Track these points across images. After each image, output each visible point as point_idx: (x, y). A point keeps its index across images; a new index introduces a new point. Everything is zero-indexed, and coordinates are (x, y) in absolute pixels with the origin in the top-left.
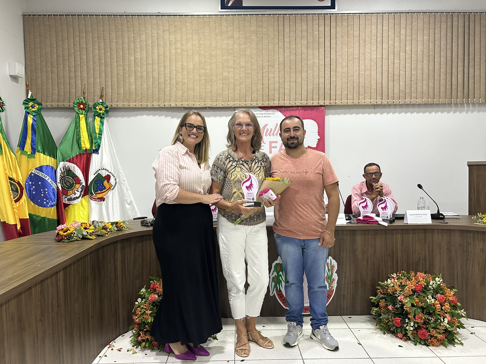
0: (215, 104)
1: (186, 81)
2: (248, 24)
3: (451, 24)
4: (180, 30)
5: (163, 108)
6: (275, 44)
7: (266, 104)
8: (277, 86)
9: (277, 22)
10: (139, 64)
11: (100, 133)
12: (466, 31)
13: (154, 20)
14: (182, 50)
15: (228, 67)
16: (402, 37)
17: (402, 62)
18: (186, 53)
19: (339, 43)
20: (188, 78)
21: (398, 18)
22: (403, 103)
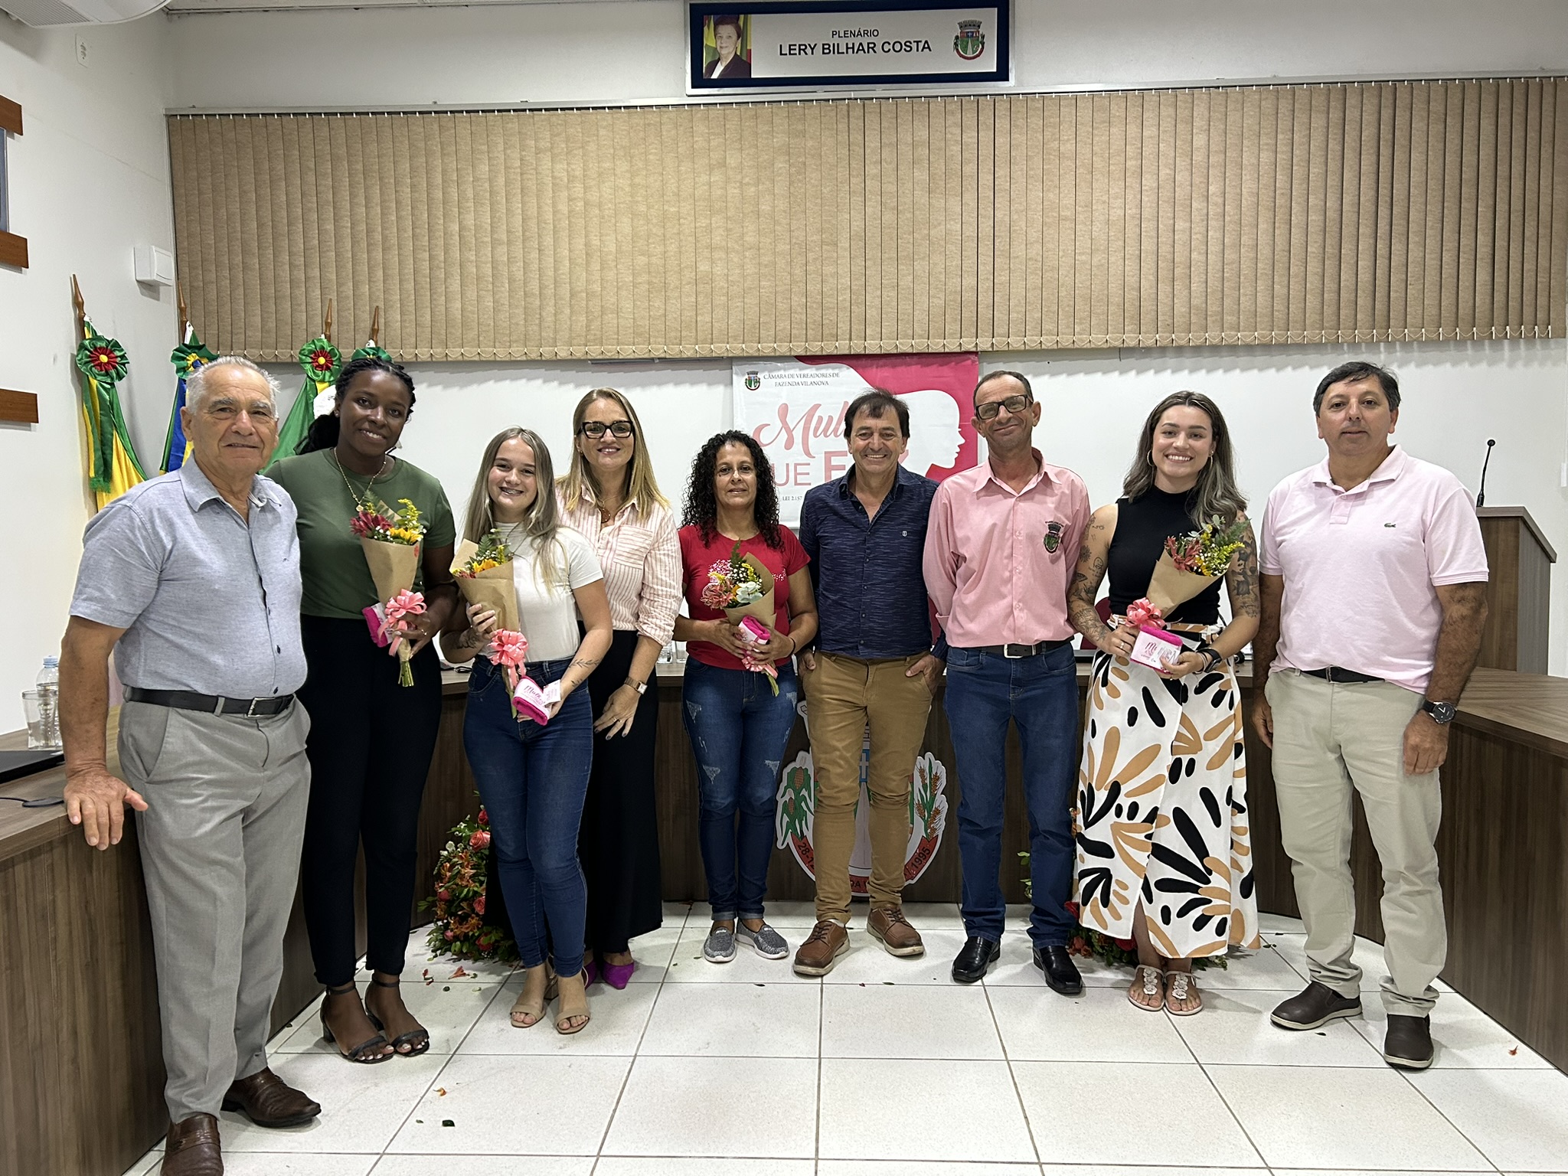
0: (677, 348)
1: (597, 287)
2: (766, 128)
3: (1342, 115)
4: (583, 147)
5: (538, 361)
6: (841, 183)
7: (815, 349)
8: (845, 300)
9: (846, 121)
10: (471, 243)
12: (1385, 134)
13: (513, 122)
14: (586, 203)
15: (711, 248)
16: (1199, 157)
17: (1199, 228)
18: (597, 212)
19: (1018, 173)
20: (602, 279)
21: (1186, 102)
22: (1198, 342)
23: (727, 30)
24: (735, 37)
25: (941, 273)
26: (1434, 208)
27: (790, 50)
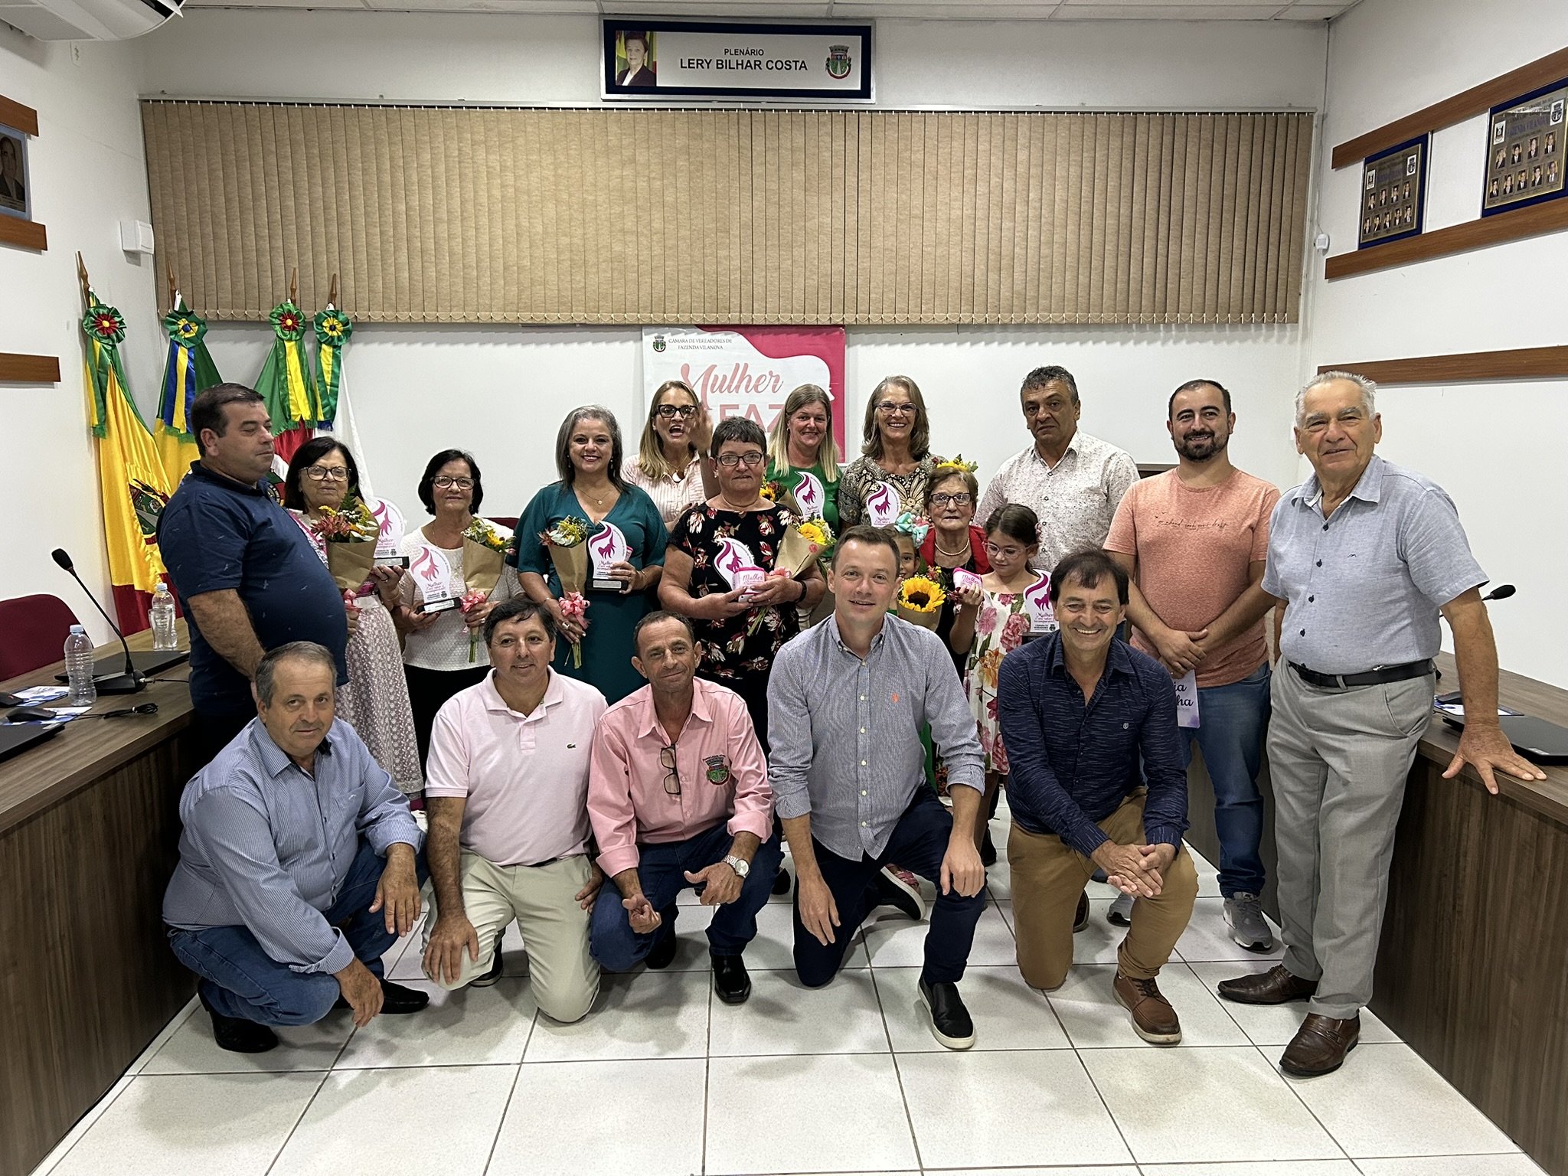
0: (595, 315)
1: (526, 263)
2: (669, 131)
3: (1133, 139)
4: (513, 141)
5: (475, 323)
6: (732, 180)
7: (711, 319)
8: (736, 279)
9: (737, 127)
10: (417, 221)
11: (335, 382)
12: (1166, 157)
13: (451, 118)
14: (517, 190)
15: (623, 231)
16: (1021, 169)
18: (526, 197)
19: (878, 178)
20: (531, 256)
21: (1012, 123)
22: (1019, 321)
23: (636, 44)
24: (642, 51)
25: (814, 259)
26: (1201, 217)
27: (689, 63)
